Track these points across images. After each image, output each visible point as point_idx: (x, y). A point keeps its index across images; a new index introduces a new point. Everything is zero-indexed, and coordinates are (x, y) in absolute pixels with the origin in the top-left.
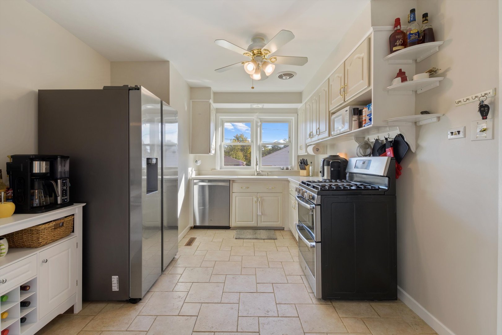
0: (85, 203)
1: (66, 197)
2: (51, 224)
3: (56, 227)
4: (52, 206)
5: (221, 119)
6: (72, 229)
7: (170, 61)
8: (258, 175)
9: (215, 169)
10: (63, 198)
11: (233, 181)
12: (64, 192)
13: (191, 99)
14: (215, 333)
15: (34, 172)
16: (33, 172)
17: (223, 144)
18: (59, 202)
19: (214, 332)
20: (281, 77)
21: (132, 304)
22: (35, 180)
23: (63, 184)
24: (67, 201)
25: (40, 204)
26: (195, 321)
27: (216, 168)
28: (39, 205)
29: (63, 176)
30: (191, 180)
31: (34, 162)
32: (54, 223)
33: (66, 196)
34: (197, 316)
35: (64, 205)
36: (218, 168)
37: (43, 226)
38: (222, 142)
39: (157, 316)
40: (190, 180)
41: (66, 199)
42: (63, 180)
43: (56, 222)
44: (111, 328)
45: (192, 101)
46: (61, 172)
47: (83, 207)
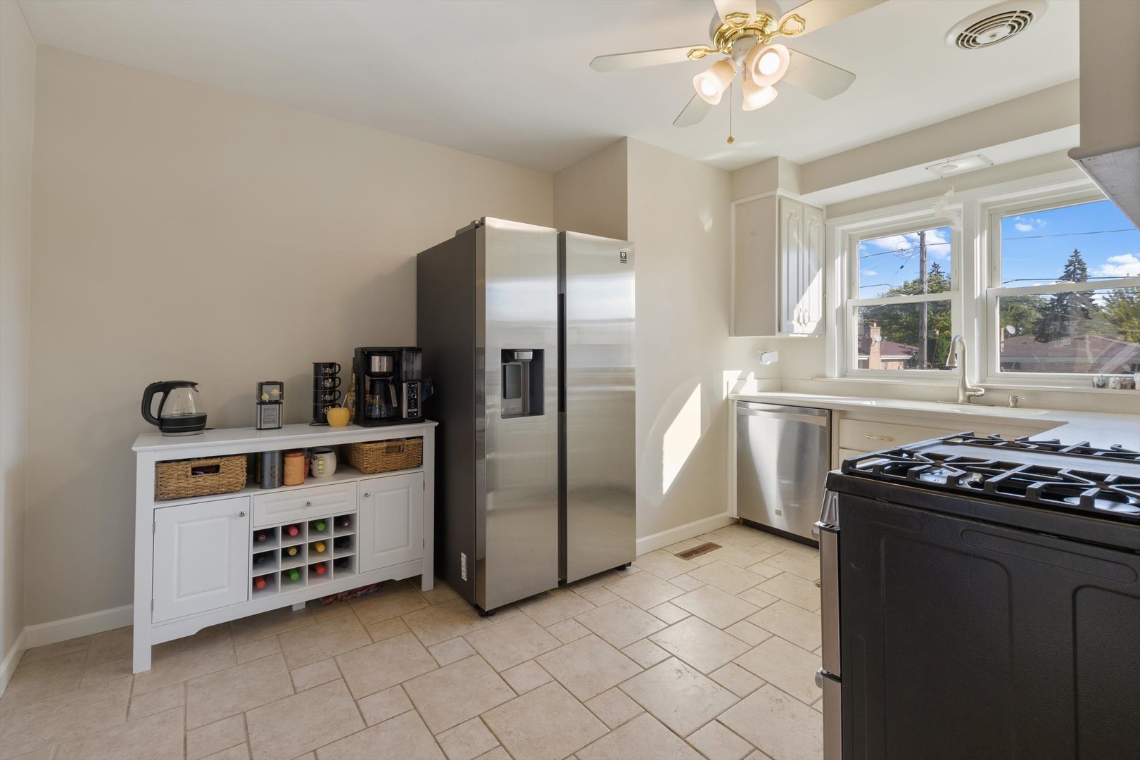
0: (437, 421)
1: (416, 410)
2: (380, 445)
3: (389, 450)
4: (394, 419)
5: (844, 232)
6: (420, 459)
7: (629, 136)
8: (969, 400)
9: (825, 377)
10: (410, 410)
11: (844, 414)
12: (413, 401)
13: (732, 201)
14: (501, 747)
15: (373, 371)
16: (371, 369)
17: (851, 303)
18: (404, 416)
19: (501, 744)
20: (967, 40)
21: (478, 615)
22: (377, 382)
23: (411, 390)
24: (417, 415)
25: (380, 415)
26: (505, 701)
27: (828, 374)
28: (379, 417)
29: (409, 378)
30: (733, 400)
31: (373, 357)
32: (385, 445)
33: (415, 408)
34: (518, 696)
35: (412, 420)
36: (834, 374)
37: (368, 446)
38: (850, 297)
39: (478, 653)
40: (730, 402)
41: (415, 412)
42: (410, 384)
43: (390, 443)
44: (420, 635)
45: (736, 206)
46: (406, 372)
47: (436, 427)
